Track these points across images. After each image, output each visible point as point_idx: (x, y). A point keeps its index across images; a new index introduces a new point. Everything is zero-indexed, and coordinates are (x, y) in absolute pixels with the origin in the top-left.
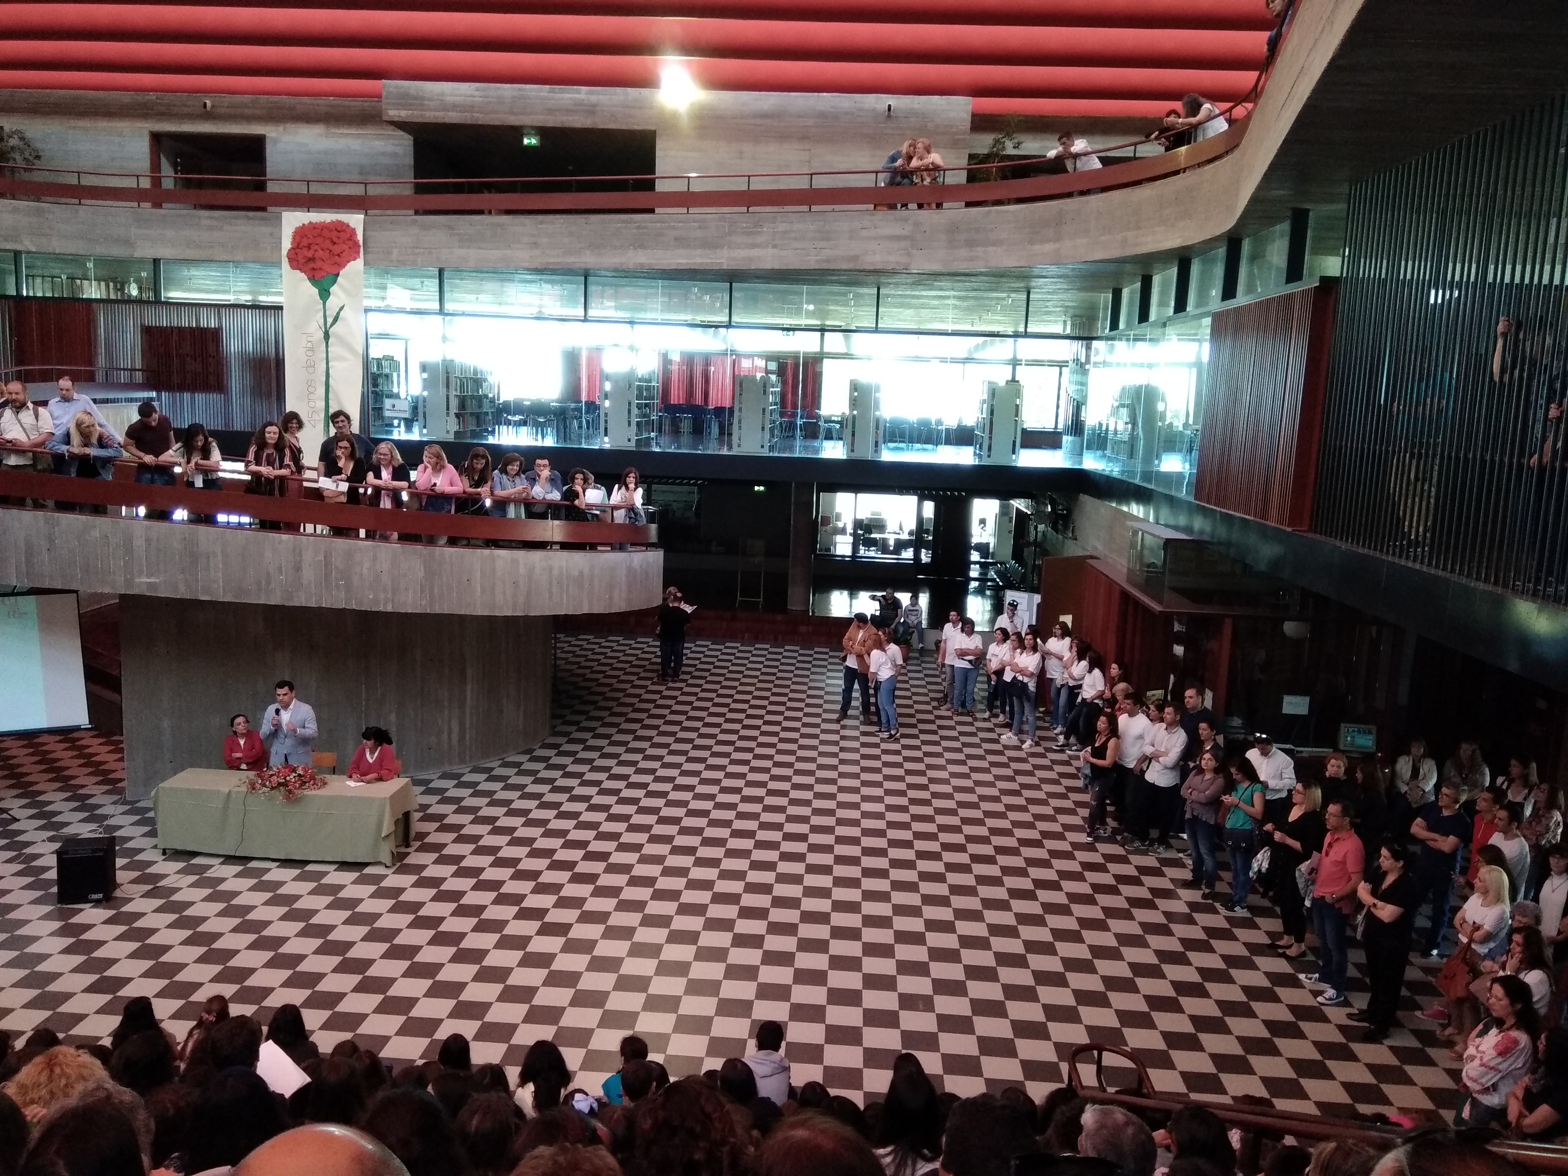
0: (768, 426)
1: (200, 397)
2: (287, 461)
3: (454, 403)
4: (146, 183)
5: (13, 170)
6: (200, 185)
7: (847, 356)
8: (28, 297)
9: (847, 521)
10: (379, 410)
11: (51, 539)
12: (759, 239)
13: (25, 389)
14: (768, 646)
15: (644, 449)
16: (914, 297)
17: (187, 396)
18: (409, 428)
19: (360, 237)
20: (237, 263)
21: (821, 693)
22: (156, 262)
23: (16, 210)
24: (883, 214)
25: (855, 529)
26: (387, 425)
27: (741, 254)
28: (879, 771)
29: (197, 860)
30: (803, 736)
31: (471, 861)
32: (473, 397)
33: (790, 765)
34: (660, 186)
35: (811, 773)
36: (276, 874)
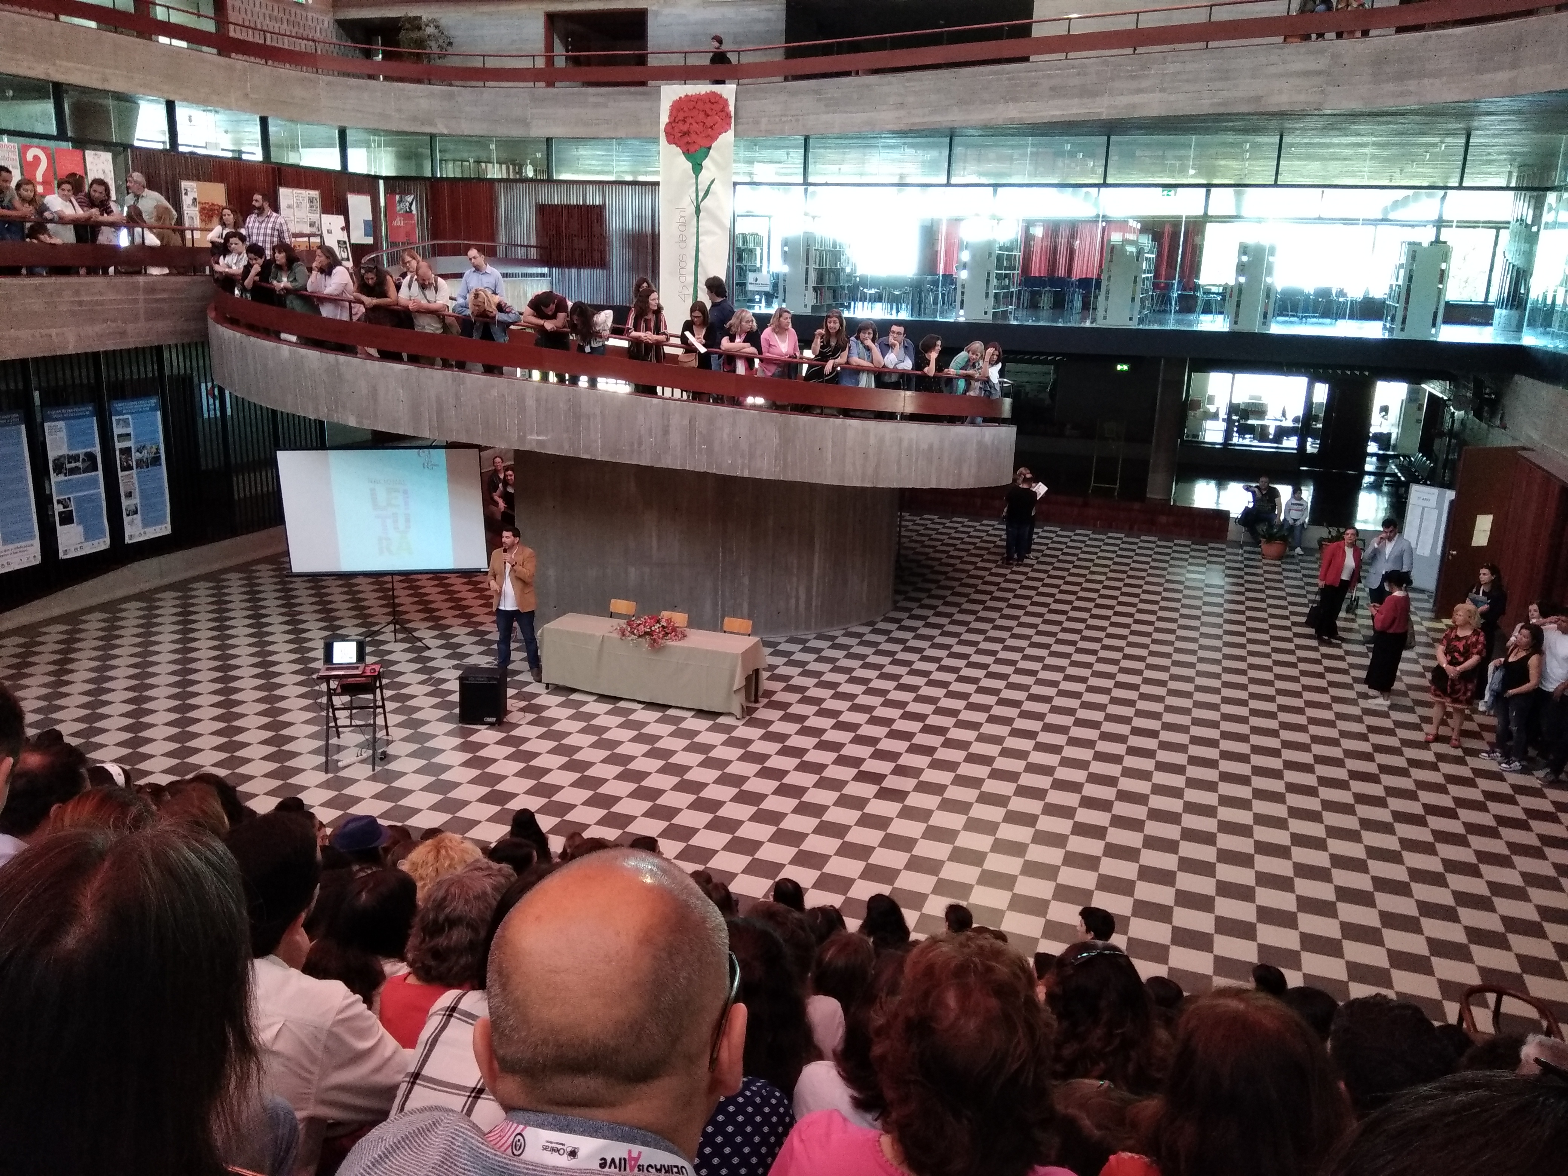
0: (1139, 297)
1: (585, 273)
3: (813, 276)
4: (540, 63)
5: (428, 55)
6: (588, 62)
7: (1234, 218)
8: (441, 178)
9: (1220, 405)
10: (743, 284)
11: (457, 397)
12: (1145, 84)
14: (1122, 535)
15: (1000, 322)
16: (1323, 145)
17: (574, 271)
18: (769, 304)
19: (732, 108)
20: (619, 140)
21: (1181, 587)
22: (549, 140)
23: (432, 94)
24: (1296, 48)
25: (1229, 414)
26: (749, 299)
27: (1123, 100)
28: (1243, 672)
29: (575, 696)
30: (1157, 630)
31: (814, 722)
32: (831, 271)
33: (1142, 659)
34: (1037, 31)
35: (1165, 669)
36: (642, 715)
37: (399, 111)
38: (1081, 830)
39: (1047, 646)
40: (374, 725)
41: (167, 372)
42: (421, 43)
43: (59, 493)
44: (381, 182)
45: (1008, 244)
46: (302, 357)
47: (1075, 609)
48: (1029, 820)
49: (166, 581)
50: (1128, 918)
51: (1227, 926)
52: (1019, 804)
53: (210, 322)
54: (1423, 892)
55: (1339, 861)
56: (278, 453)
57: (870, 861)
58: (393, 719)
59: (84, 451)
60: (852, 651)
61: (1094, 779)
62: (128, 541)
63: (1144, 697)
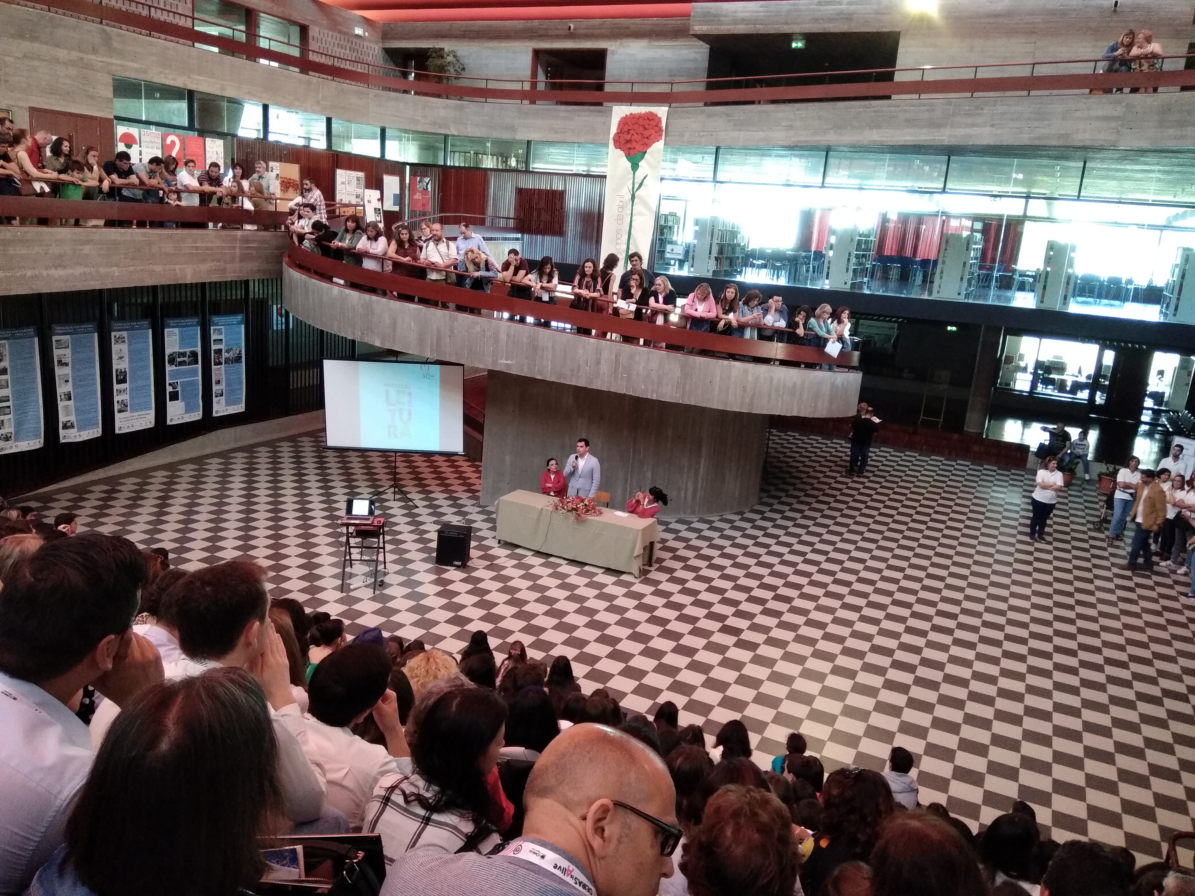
0: (967, 277)
1: (547, 238)
2: (599, 287)
3: (715, 249)
4: (527, 87)
5: (448, 78)
6: (561, 87)
7: (1049, 219)
8: (450, 166)
9: (1029, 362)
10: (662, 252)
11: (452, 331)
12: (980, 120)
13: (442, 228)
14: (943, 459)
15: (857, 291)
16: (1118, 170)
17: (539, 238)
18: (681, 267)
19: (664, 124)
20: (580, 144)
21: (986, 503)
22: (529, 142)
23: (447, 107)
24: (1098, 98)
25: (1035, 369)
26: (667, 264)
27: (961, 132)
28: (1029, 574)
29: (518, 551)
30: (964, 535)
31: (692, 585)
32: (729, 245)
33: (949, 557)
34: (898, 77)
35: (967, 566)
36: (566, 568)
37: (424, 117)
38: (890, 685)
39: (875, 541)
40: (377, 561)
41: (251, 296)
42: (442, 68)
43: (170, 379)
44: (408, 167)
45: (866, 232)
46: (347, 295)
47: (900, 514)
48: (850, 674)
49: (239, 444)
50: (921, 756)
51: (996, 769)
52: (843, 661)
53: (284, 264)
54: (1154, 757)
55: (1089, 727)
56: (325, 361)
57: (727, 693)
58: (390, 557)
59: (191, 349)
60: (725, 533)
61: (904, 647)
62: (214, 415)
63: (948, 587)
